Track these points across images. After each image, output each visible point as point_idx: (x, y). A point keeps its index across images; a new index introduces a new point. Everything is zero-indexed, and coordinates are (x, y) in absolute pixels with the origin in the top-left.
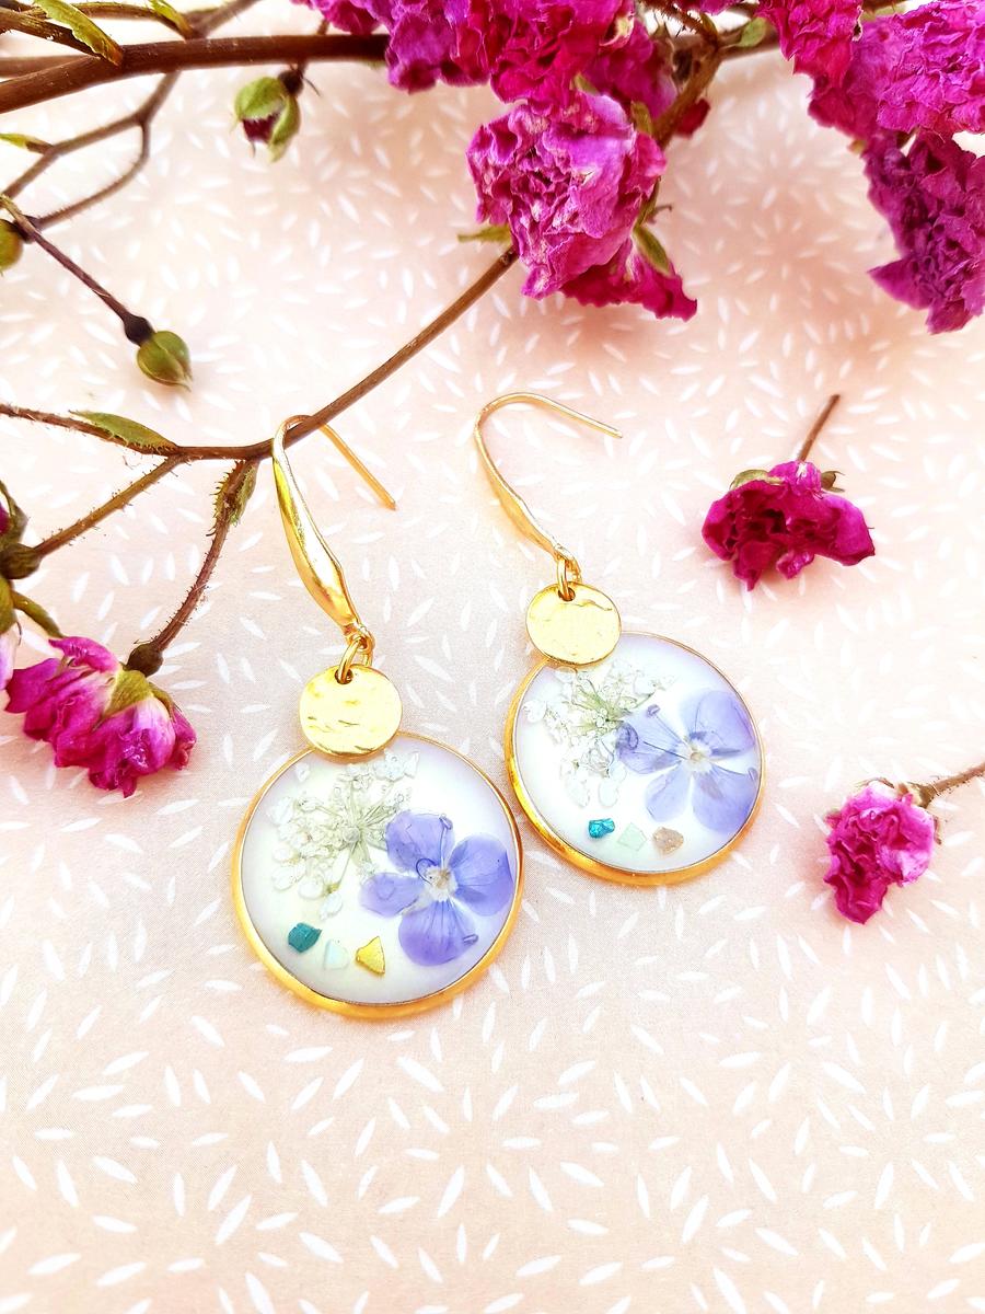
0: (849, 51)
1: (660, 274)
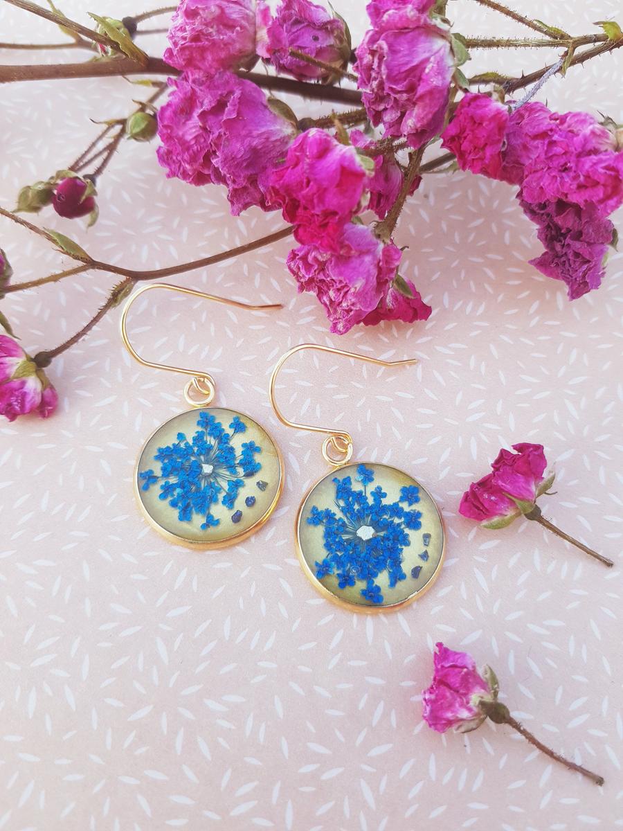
0: (500, 159)
1: (408, 298)
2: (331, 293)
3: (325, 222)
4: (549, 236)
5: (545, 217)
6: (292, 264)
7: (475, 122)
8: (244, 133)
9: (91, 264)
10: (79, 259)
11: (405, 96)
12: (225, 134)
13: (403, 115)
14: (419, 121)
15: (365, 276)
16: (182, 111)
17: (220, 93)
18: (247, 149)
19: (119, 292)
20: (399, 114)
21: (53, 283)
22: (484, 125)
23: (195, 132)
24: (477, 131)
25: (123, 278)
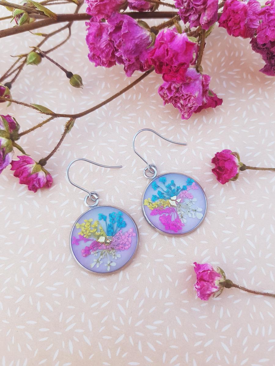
1: (212, 97)
2: (182, 102)
3: (178, 69)
4: (269, 57)
5: (266, 49)
6: (161, 92)
7: (234, 12)
8: (131, 38)
9: (55, 115)
10: (49, 115)
11: (202, 7)
12: (122, 40)
13: (200, 16)
14: (209, 17)
15: (198, 90)
16: (98, 35)
17: (116, 23)
18: (134, 45)
19: (69, 125)
20: (198, 16)
21: (40, 127)
22: (239, 13)
23: (105, 43)
24: (235, 16)
25: (69, 119)
